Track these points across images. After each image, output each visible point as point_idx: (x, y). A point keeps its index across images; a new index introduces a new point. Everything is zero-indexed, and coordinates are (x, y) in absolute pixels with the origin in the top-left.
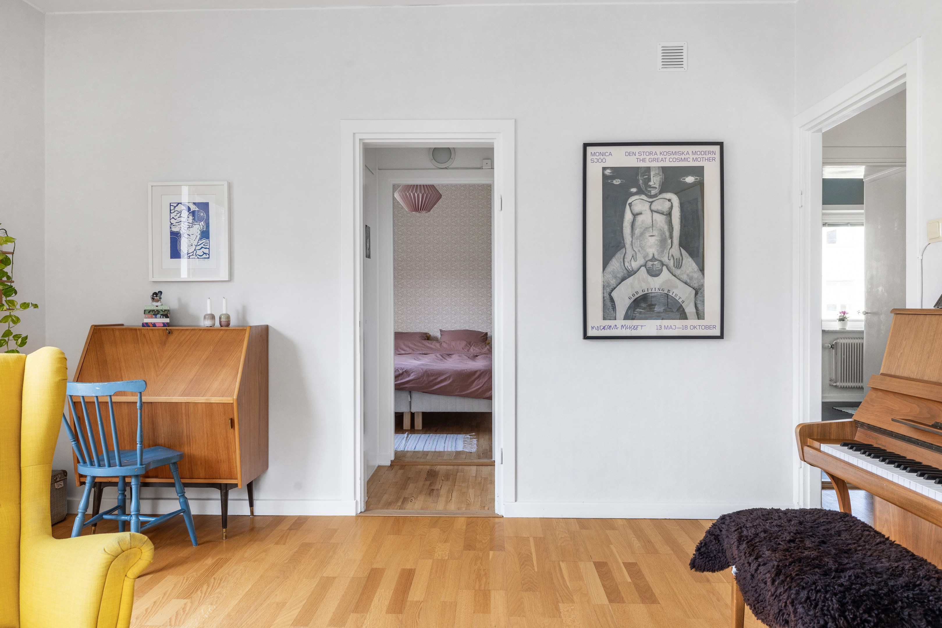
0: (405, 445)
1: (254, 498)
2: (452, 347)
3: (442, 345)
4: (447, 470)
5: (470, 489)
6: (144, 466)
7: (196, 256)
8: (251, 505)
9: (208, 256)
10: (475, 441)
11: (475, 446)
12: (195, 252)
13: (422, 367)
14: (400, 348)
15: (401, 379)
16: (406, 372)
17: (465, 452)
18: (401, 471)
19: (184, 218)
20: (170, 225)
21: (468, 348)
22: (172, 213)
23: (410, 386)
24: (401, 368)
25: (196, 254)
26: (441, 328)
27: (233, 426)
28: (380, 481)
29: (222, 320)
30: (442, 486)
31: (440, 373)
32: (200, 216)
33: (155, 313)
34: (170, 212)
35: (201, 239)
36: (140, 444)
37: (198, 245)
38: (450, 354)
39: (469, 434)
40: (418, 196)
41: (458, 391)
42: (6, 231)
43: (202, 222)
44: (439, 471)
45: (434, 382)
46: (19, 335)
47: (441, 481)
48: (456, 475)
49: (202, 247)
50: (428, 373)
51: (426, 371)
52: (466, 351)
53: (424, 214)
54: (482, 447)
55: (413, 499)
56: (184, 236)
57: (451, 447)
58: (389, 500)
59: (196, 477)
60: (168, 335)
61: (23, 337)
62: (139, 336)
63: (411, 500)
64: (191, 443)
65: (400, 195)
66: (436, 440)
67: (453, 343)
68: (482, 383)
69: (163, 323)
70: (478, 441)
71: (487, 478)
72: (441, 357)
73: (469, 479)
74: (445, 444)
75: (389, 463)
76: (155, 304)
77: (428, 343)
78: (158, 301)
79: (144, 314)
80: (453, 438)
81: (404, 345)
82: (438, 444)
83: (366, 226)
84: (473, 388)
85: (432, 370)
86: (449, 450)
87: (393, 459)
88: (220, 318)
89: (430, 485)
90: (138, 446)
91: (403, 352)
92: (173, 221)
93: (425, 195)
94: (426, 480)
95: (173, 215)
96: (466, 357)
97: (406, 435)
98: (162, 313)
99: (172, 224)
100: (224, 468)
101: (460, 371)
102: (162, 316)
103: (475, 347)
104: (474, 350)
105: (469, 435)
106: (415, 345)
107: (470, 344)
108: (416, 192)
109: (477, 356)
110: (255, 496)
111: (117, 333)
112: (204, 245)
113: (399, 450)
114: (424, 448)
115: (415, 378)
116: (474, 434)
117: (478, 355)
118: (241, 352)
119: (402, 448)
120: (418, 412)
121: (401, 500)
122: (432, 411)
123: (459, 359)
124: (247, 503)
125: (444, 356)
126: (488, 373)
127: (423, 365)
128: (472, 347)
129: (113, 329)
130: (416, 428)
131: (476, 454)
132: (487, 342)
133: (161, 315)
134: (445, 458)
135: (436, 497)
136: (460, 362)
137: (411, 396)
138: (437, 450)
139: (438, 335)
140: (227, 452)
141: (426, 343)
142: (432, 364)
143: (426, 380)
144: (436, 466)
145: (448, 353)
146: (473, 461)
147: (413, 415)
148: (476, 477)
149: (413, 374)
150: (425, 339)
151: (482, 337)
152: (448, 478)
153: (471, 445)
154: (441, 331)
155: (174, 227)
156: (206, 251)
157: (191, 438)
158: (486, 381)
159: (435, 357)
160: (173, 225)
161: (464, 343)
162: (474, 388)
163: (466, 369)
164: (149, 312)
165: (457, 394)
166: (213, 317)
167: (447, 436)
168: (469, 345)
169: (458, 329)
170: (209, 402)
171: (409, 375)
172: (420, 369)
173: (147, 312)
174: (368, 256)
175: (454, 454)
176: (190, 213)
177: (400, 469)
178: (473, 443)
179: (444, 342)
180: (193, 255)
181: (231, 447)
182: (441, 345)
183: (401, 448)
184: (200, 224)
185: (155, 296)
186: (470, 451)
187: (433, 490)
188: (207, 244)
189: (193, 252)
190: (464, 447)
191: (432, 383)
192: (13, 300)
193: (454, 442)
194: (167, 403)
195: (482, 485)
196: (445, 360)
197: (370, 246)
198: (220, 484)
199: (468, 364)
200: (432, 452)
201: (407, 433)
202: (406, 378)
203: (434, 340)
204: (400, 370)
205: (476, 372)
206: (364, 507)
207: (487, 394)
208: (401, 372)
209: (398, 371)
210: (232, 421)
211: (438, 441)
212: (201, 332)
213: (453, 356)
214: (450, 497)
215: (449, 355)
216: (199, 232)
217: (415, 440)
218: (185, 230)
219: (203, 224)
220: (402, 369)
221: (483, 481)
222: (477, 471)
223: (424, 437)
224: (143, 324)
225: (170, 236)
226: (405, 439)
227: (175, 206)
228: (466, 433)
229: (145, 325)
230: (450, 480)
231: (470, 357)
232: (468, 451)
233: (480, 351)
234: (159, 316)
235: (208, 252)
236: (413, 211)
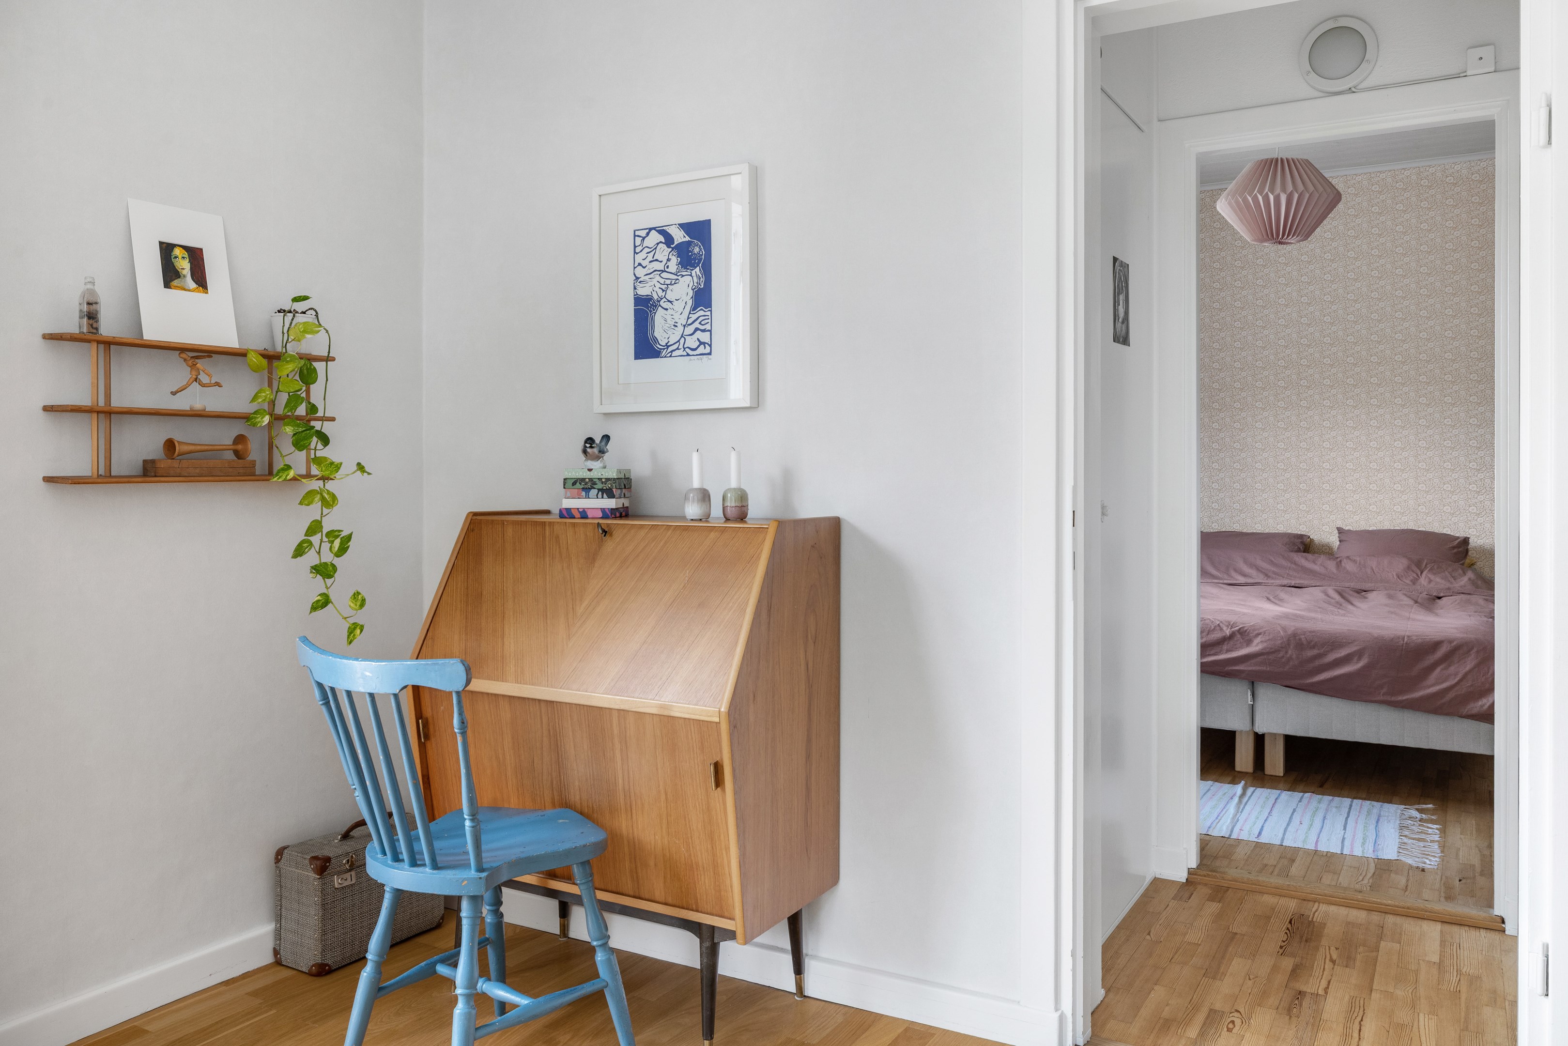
0: (1235, 821)
1: (804, 951)
2: (1369, 571)
3: (1343, 564)
4: (1348, 923)
5: (1421, 1015)
6: (484, 874)
7: (684, 349)
8: (798, 968)
9: (708, 350)
10: (1433, 831)
11: (1436, 846)
12: (682, 340)
13: (1285, 623)
14: (1236, 570)
15: (1228, 651)
16: (1242, 632)
17: (1404, 864)
18: (1213, 907)
19: (661, 262)
20: (633, 282)
21: (1415, 575)
22: (637, 253)
23: (1250, 668)
24: (1229, 622)
25: (685, 347)
26: (1340, 524)
27: (719, 782)
28: (1149, 934)
29: (728, 504)
30: (1329, 982)
31: (1333, 642)
32: (692, 255)
33: (584, 486)
34: (635, 252)
35: (694, 308)
36: (472, 820)
37: (689, 325)
38: (1364, 588)
39: (1417, 806)
40: (1277, 199)
41: (1385, 690)
42: (317, 313)
43: (697, 269)
44: (1323, 925)
45: (1317, 663)
46: (336, 531)
47: (1329, 965)
48: (1377, 949)
49: (697, 329)
50: (1300, 639)
51: (1295, 635)
52: (1408, 582)
53: (1294, 248)
54: (1457, 855)
55: (1238, 1022)
56: (660, 305)
57: (1363, 844)
58: (1166, 1013)
59: (647, 897)
60: (602, 539)
61: (343, 537)
62: (547, 539)
63: (1231, 1026)
64: (634, 811)
65: (1230, 204)
66: (1320, 815)
67: (1373, 563)
68: (1456, 674)
69: (603, 510)
70: (1443, 831)
71: (1479, 978)
72: (1337, 597)
73: (1417, 972)
74: (1345, 829)
75: (1181, 876)
76: (591, 464)
77: (1306, 559)
78: (597, 458)
79: (564, 488)
80: (1369, 813)
81: (1246, 561)
82: (1326, 828)
83: (1115, 260)
84: (1429, 687)
85: (1310, 632)
86: (1358, 852)
87: (1193, 864)
88: (724, 499)
89: (1295, 972)
90: (468, 823)
91: (1241, 580)
92: (640, 272)
93: (1296, 196)
94: (1283, 950)
95: (639, 258)
96: (1407, 601)
97: (1239, 788)
98: (600, 486)
99: (637, 278)
100: (704, 884)
101: (1392, 640)
102: (600, 493)
103: (1434, 574)
104: (1430, 581)
105: (1417, 810)
106: (1272, 563)
107: (1418, 566)
108: (1272, 190)
109: (1439, 598)
110: (808, 946)
111: (510, 531)
112: (700, 323)
113: (1215, 833)
114: (1284, 834)
115: (1264, 649)
116: (1430, 806)
117: (1442, 595)
118: (751, 588)
119: (1224, 828)
120: (1274, 735)
121: (1200, 1017)
122: (1312, 734)
123: (1386, 605)
124: (788, 959)
125: (1346, 595)
126: (1475, 650)
127: (1286, 616)
128: (1425, 573)
129: (503, 522)
130: (1269, 770)
131: (1438, 877)
132: (1467, 561)
133: (599, 490)
134: (1344, 880)
135: (1310, 1027)
136: (1392, 613)
137: (1256, 692)
138: (1322, 848)
139: (1333, 540)
140: (709, 846)
141: (1301, 559)
142: (1313, 615)
143: (1294, 656)
144: (1316, 904)
145: (1359, 586)
146: (1429, 906)
147: (1260, 740)
148: (1440, 965)
149: (1258, 639)
150: (1299, 551)
151: (1454, 548)
152: (1349, 958)
153: (1422, 844)
154: (1340, 531)
155: (641, 285)
156: (705, 337)
157: (633, 798)
158: (1470, 671)
159: (1321, 596)
160: (640, 282)
161: (1400, 563)
162: (1431, 687)
163: (1408, 634)
164: (574, 484)
165: (1381, 698)
166: (705, 496)
167: (1351, 806)
168: (1415, 569)
169: (1386, 528)
170: (666, 713)
171: (1249, 642)
172: (1279, 629)
173: (570, 483)
174: (1122, 338)
175: (1372, 869)
176: (673, 249)
177: (1212, 899)
178: (1429, 838)
179: (1348, 557)
180: (678, 349)
181: (720, 836)
182: (1339, 564)
183: (1221, 830)
184: (693, 273)
185: (588, 445)
186: (1421, 865)
187: (1301, 994)
188: (706, 321)
189: (679, 341)
190: (1402, 846)
191: (1311, 665)
192: (326, 457)
193: (1372, 827)
194: (582, 707)
195: (1463, 1005)
196: (1350, 607)
197: (1127, 313)
198: (699, 925)
199: (1414, 620)
200: (1307, 852)
201: (1243, 782)
202: (1241, 648)
203: (1324, 553)
204: (1225, 628)
205: (1436, 645)
206: (1084, 1033)
207: (1472, 705)
208: (1228, 632)
209: (1221, 629)
210: (718, 768)
211: (1325, 818)
212: (670, 532)
213: (1371, 596)
214: (1356, 1035)
215: (1361, 592)
216: (691, 293)
217: (1262, 807)
218: (663, 291)
219: (698, 273)
220: (1230, 625)
221: (1464, 988)
222: (1443, 943)
223: (1288, 799)
224: (560, 510)
225: (633, 308)
226: (1236, 799)
227: (644, 235)
228: (1407, 799)
229: (566, 514)
230: (1358, 963)
231: (1419, 600)
232: (1415, 864)
233: (1448, 585)
234: (594, 492)
235: (707, 340)
236: (1265, 241)
